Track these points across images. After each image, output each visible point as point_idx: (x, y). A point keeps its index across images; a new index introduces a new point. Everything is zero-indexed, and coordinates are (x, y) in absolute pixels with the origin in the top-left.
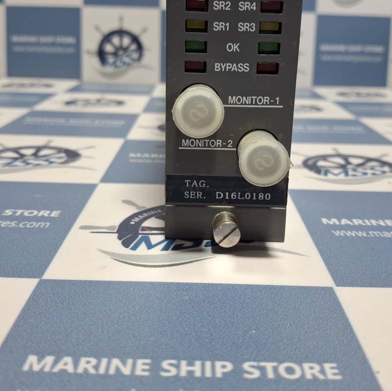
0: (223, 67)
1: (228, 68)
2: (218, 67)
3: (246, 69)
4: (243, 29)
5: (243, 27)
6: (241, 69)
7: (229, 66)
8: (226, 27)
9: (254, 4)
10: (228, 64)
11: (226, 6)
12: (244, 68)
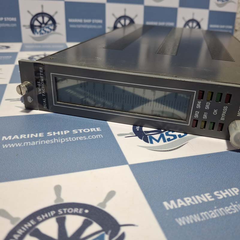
0: (223, 117)
1: (224, 115)
2: (222, 119)
3: (226, 108)
4: (208, 107)
5: (207, 107)
6: (226, 110)
7: (223, 114)
8: (206, 114)
9: (198, 102)
10: (222, 115)
11: (197, 113)
12: (225, 108)
